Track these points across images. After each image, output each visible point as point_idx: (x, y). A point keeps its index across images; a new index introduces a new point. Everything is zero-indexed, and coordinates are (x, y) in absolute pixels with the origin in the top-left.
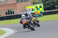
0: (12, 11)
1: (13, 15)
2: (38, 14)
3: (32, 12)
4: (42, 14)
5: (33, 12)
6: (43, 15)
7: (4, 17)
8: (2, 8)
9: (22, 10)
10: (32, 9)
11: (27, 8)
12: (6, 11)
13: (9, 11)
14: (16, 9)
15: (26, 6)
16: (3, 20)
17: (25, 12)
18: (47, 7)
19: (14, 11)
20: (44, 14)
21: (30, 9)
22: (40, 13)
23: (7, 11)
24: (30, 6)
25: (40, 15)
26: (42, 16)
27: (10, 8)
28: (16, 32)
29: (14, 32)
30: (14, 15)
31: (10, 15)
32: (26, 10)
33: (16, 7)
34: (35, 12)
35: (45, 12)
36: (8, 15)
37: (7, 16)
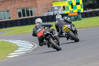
0: (30, 10)
1: (30, 17)
2: (74, 16)
3: (63, 11)
4: (81, 15)
5: (65, 12)
6: (82, 17)
7: (16, 21)
8: (11, 4)
9: (47, 8)
10: (64, 7)
11: (55, 5)
12: (19, 11)
13: (23, 10)
14: (37, 7)
15: (54, 2)
16: (14, 26)
17: (51, 11)
18: (88, 3)
19: (32, 10)
20: (84, 15)
21: (59, 7)
22: (77, 14)
23: (21, 11)
24: (60, 2)
25: (77, 17)
26: (81, 20)
27: (25, 6)
28: (36, 47)
29: (33, 47)
30: (33, 16)
31: (26, 17)
32: (52, 9)
33: (36, 4)
34: (69, 12)
35: (85, 11)
36: (22, 18)
37: (21, 20)
